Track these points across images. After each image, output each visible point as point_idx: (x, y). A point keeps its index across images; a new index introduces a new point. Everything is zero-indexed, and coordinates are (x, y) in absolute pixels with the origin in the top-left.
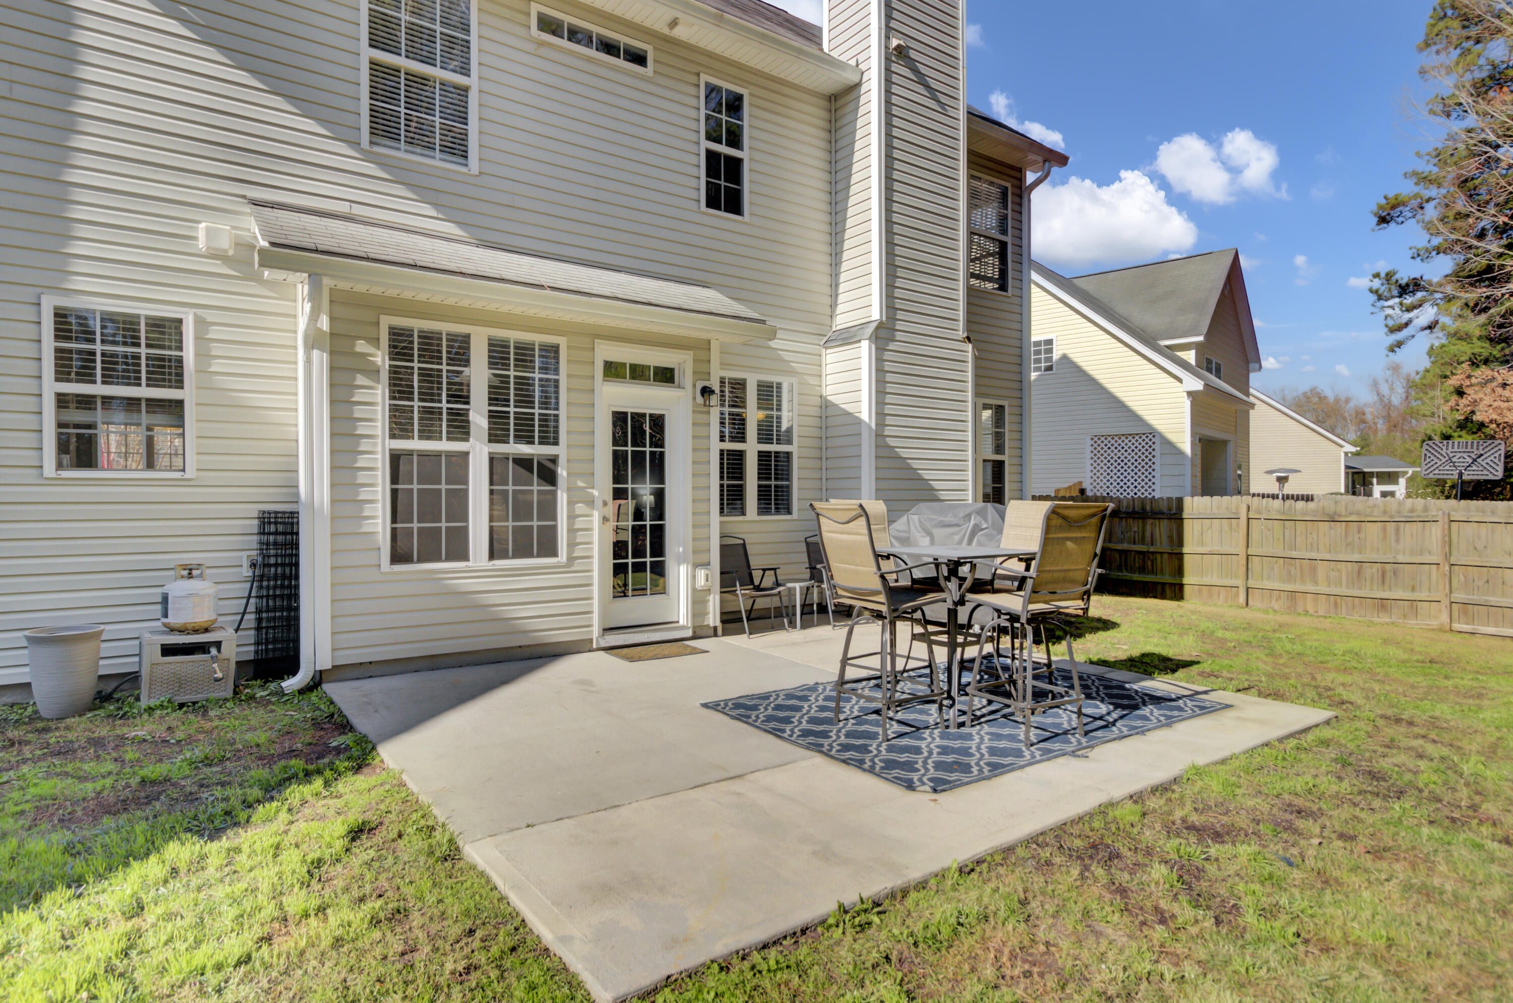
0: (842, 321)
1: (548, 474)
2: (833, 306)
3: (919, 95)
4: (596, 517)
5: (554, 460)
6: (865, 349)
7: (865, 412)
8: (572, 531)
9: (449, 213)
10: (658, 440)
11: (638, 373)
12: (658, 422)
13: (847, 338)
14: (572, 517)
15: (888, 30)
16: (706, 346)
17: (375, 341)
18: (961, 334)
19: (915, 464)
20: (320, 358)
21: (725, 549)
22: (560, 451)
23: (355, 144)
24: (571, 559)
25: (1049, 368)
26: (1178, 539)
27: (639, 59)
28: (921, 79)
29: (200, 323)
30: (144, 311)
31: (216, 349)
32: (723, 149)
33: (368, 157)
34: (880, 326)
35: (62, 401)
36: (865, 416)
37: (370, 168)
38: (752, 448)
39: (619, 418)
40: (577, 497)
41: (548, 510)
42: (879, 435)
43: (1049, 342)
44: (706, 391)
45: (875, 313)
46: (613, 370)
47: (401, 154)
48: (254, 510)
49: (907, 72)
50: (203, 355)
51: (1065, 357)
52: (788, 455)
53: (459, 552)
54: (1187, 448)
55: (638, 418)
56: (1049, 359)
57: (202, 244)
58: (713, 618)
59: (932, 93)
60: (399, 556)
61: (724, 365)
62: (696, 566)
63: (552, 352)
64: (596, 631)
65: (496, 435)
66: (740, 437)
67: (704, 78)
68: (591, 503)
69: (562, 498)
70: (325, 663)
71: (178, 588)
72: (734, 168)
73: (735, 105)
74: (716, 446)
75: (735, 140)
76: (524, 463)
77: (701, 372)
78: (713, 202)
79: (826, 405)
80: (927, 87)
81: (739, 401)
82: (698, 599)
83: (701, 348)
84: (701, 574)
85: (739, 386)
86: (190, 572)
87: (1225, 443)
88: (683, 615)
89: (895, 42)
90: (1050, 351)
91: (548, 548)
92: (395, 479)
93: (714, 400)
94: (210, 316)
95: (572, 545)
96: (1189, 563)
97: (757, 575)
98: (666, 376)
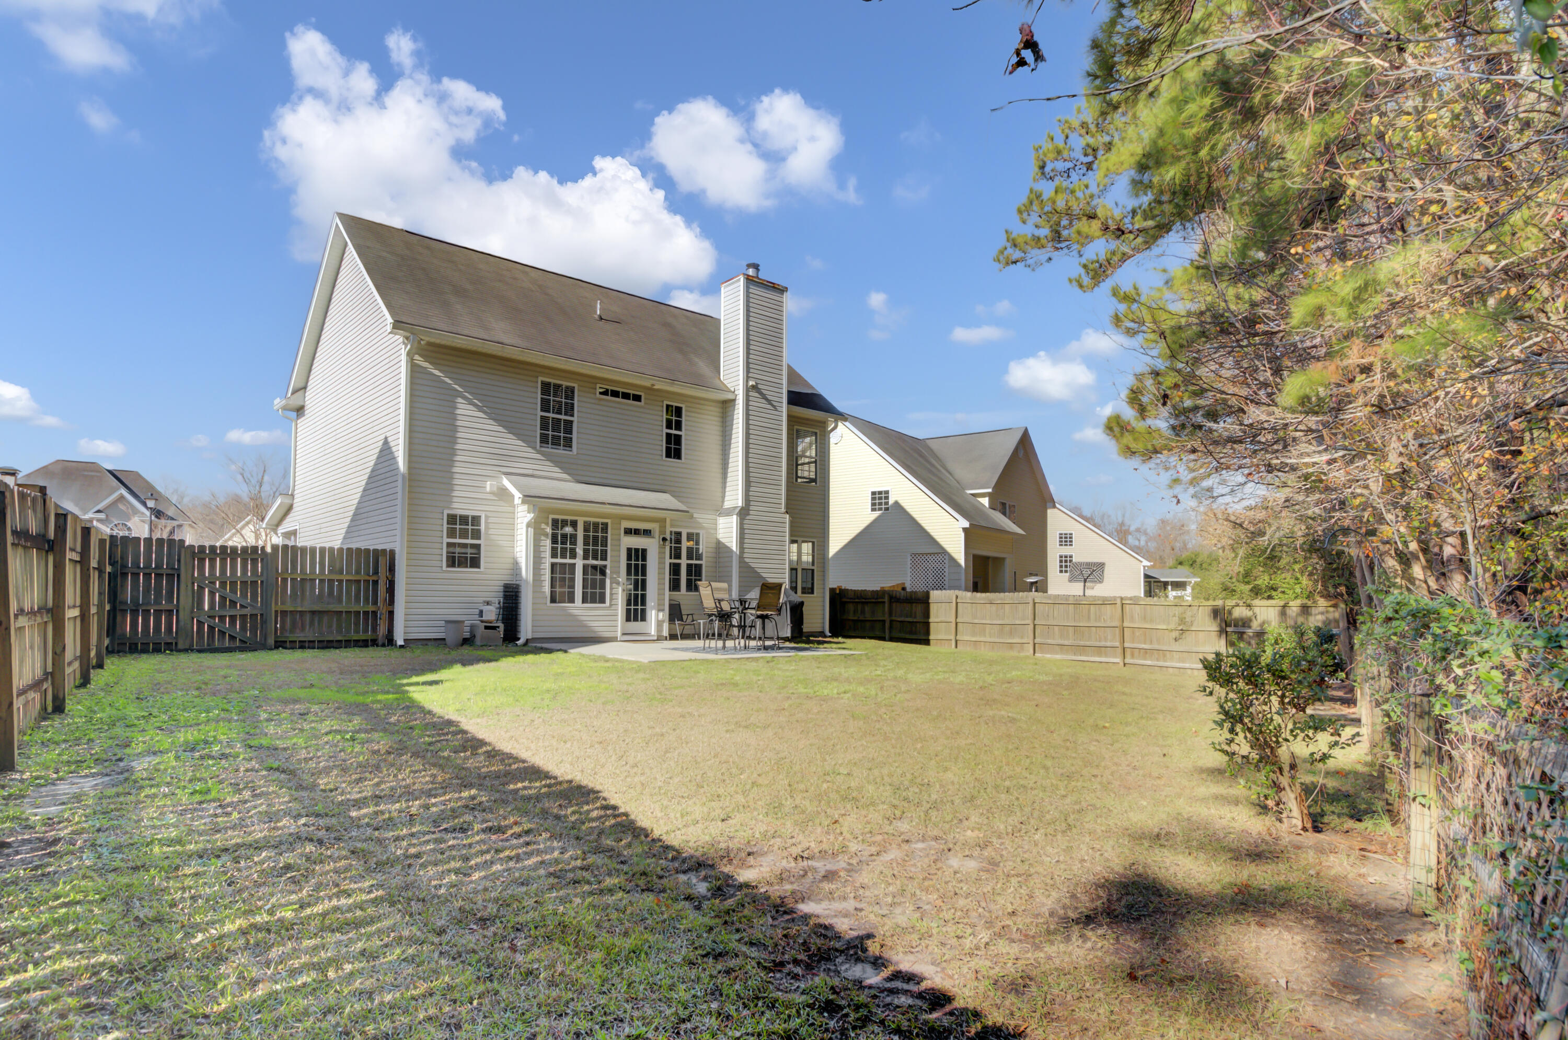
0: (728, 504)
1: (603, 573)
2: (723, 497)
3: (763, 404)
4: (620, 589)
5: (605, 566)
6: (734, 519)
7: (734, 546)
8: (611, 594)
9: (565, 470)
10: (644, 558)
11: (637, 532)
12: (644, 551)
13: (728, 513)
14: (611, 589)
15: (747, 378)
16: (664, 520)
17: (547, 524)
18: (783, 510)
19: (759, 570)
20: (531, 530)
21: (671, 606)
22: (607, 563)
23: (534, 448)
24: (611, 605)
25: (887, 509)
26: (927, 614)
27: (637, 398)
28: (764, 397)
29: (487, 517)
30: (470, 513)
31: (491, 526)
32: (674, 432)
33: (539, 452)
34: (742, 508)
35: (449, 545)
36: (734, 549)
37: (539, 456)
38: (684, 562)
39: (629, 550)
40: (615, 582)
41: (603, 586)
42: (741, 557)
43: (887, 492)
44: (664, 539)
45: (740, 503)
46: (628, 532)
47: (549, 450)
48: (502, 583)
49: (757, 395)
50: (487, 528)
51: (896, 503)
52: (701, 565)
53: (572, 600)
54: (962, 562)
55: (637, 550)
56: (887, 503)
57: (488, 489)
58: (665, 633)
59: (769, 402)
60: (553, 600)
61: (672, 526)
62: (659, 610)
63: (605, 525)
64: (619, 634)
65: (586, 557)
66: (678, 556)
67: (666, 403)
68: (618, 583)
69: (608, 582)
70: (530, 637)
71: (486, 608)
72: (678, 439)
73: (679, 411)
74: (668, 561)
75: (679, 426)
76: (594, 567)
77: (663, 531)
78: (668, 455)
79: (719, 543)
80: (767, 399)
81: (678, 541)
82: (659, 624)
83: (662, 521)
84: (661, 615)
85: (679, 534)
86: (488, 603)
87: (1004, 559)
88: (653, 631)
89: (751, 383)
90: (887, 498)
91: (602, 601)
92: (552, 572)
93: (668, 543)
94: (489, 514)
95: (611, 599)
96: (933, 627)
97: (685, 617)
98: (647, 533)
